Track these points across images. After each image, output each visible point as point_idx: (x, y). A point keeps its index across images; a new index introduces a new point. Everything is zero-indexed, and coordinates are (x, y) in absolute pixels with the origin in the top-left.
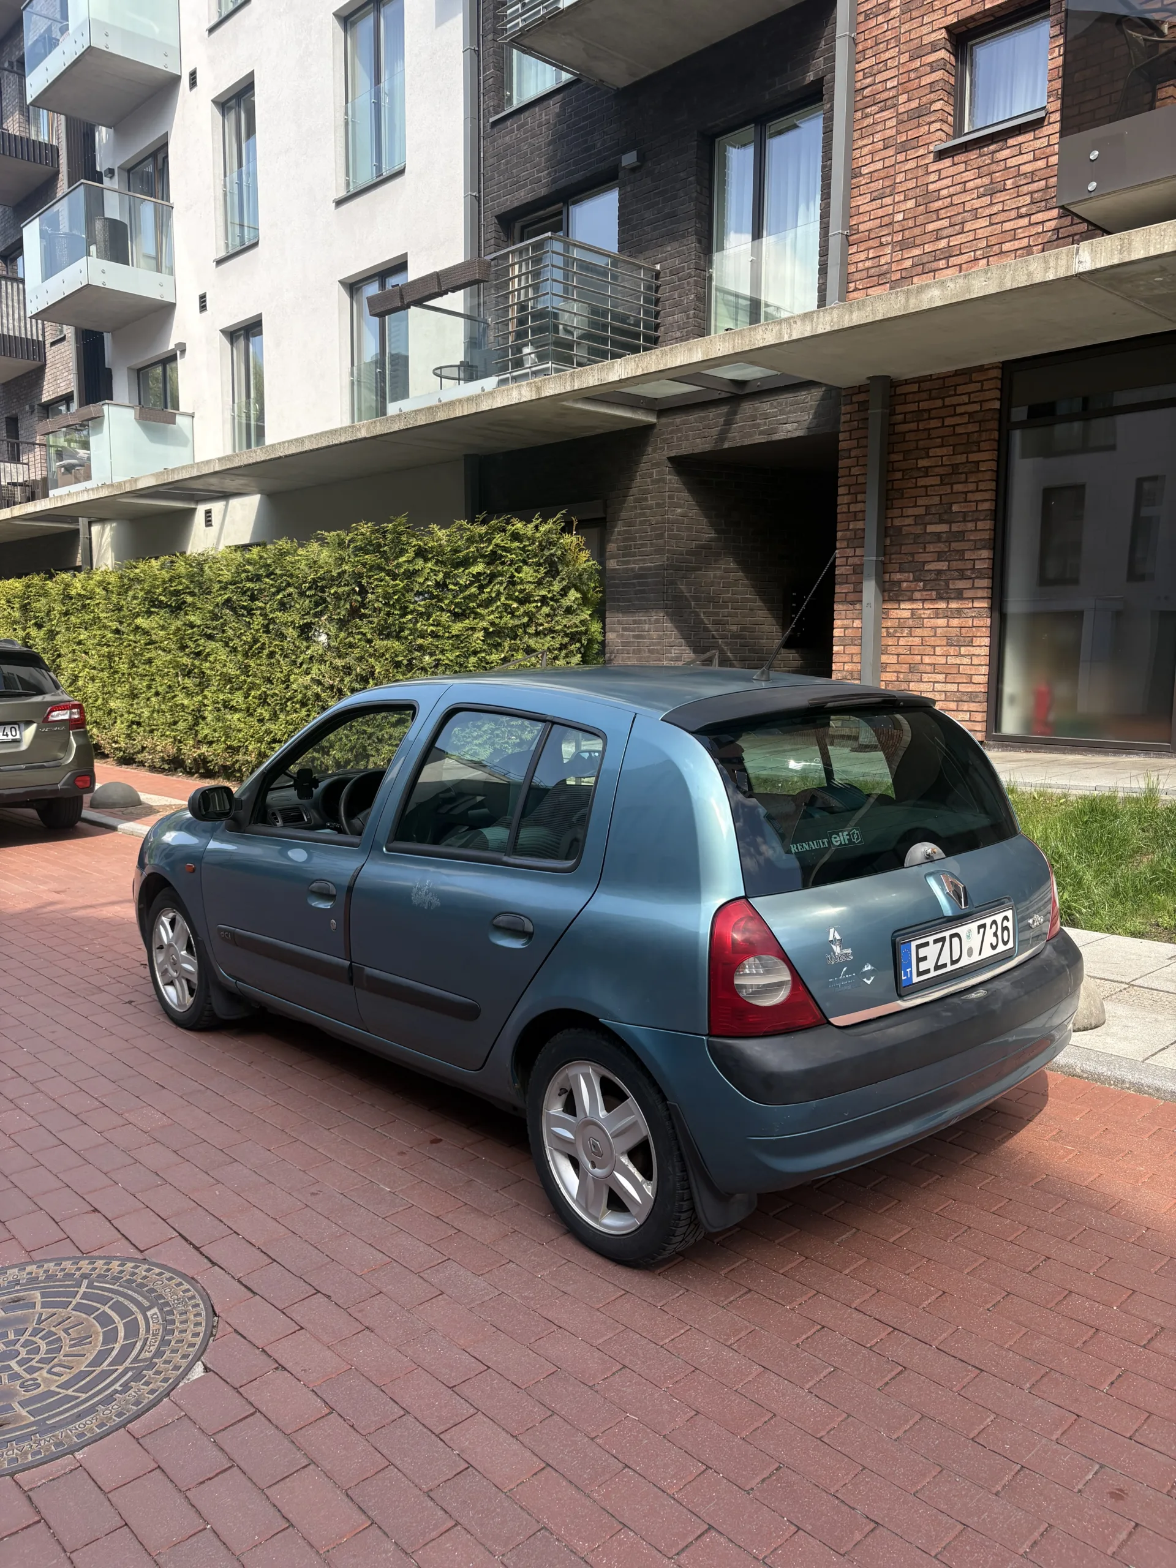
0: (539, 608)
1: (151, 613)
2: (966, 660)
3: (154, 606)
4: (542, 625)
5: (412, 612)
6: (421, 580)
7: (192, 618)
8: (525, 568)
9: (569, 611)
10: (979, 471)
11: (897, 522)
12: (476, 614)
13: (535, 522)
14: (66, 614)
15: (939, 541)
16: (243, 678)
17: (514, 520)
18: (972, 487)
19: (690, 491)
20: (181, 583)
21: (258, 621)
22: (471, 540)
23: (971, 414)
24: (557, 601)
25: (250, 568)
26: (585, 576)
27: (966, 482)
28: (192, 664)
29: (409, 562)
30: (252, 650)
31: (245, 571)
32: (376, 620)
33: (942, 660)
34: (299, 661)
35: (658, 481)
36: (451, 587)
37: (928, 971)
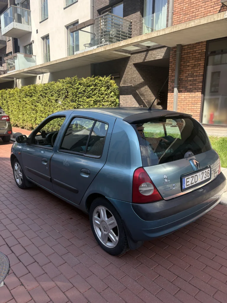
0: (105, 96)
1: (26, 97)
2: (195, 108)
3: (27, 96)
4: (106, 100)
5: (78, 97)
6: (80, 90)
7: (34, 98)
8: (102, 87)
9: (112, 97)
10: (200, 66)
11: (182, 77)
12: (92, 97)
13: (105, 77)
14: (10, 97)
15: (191, 81)
16: (44, 111)
17: (100, 77)
18: (198, 69)
19: (138, 71)
20: (32, 91)
21: (47, 99)
22: (91, 81)
23: (199, 53)
24: (109, 94)
25: (45, 88)
26: (115, 89)
27: (197, 68)
28: (34, 108)
29: (77, 86)
30: (46, 105)
31: (44, 88)
32: (70, 98)
33: (190, 107)
34: (55, 107)
35: (131, 69)
36: (86, 91)
37: (189, 185)
